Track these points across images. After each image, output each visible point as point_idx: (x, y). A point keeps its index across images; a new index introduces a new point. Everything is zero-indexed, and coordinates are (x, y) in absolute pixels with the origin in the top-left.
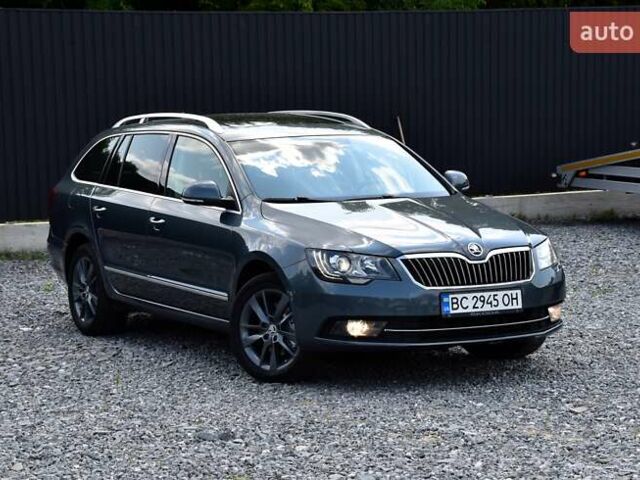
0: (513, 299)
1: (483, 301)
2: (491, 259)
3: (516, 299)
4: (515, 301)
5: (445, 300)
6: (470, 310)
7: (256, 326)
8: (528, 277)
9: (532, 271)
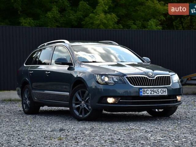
0: (164, 91)
1: (154, 92)
2: (157, 78)
3: (165, 91)
4: (165, 92)
5: (141, 91)
6: (149, 94)
7: (78, 102)
8: (169, 85)
9: (171, 83)
